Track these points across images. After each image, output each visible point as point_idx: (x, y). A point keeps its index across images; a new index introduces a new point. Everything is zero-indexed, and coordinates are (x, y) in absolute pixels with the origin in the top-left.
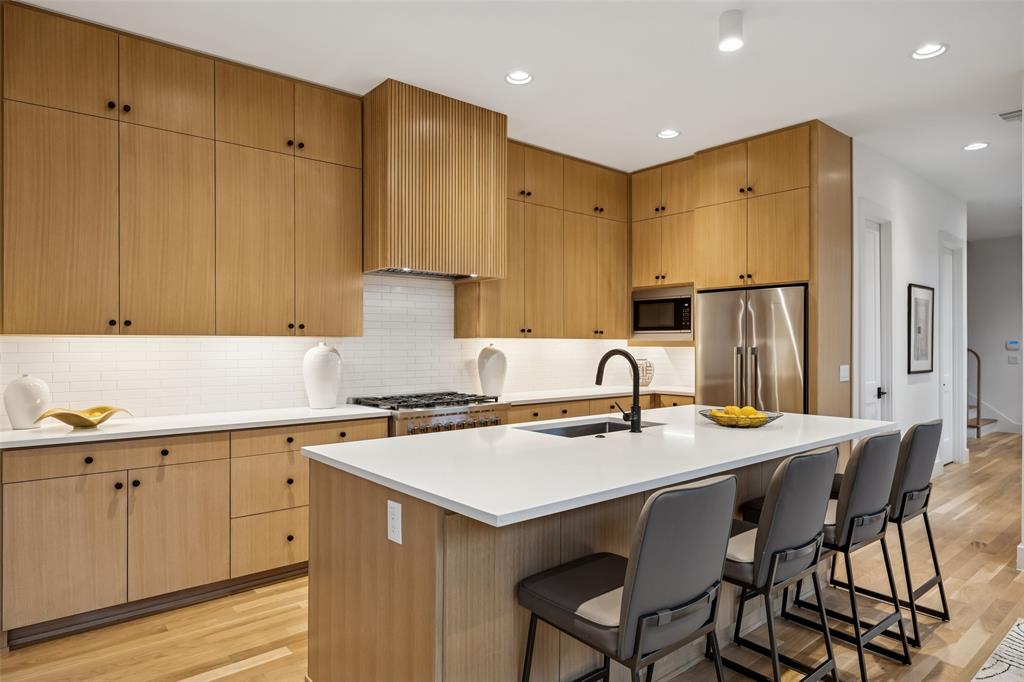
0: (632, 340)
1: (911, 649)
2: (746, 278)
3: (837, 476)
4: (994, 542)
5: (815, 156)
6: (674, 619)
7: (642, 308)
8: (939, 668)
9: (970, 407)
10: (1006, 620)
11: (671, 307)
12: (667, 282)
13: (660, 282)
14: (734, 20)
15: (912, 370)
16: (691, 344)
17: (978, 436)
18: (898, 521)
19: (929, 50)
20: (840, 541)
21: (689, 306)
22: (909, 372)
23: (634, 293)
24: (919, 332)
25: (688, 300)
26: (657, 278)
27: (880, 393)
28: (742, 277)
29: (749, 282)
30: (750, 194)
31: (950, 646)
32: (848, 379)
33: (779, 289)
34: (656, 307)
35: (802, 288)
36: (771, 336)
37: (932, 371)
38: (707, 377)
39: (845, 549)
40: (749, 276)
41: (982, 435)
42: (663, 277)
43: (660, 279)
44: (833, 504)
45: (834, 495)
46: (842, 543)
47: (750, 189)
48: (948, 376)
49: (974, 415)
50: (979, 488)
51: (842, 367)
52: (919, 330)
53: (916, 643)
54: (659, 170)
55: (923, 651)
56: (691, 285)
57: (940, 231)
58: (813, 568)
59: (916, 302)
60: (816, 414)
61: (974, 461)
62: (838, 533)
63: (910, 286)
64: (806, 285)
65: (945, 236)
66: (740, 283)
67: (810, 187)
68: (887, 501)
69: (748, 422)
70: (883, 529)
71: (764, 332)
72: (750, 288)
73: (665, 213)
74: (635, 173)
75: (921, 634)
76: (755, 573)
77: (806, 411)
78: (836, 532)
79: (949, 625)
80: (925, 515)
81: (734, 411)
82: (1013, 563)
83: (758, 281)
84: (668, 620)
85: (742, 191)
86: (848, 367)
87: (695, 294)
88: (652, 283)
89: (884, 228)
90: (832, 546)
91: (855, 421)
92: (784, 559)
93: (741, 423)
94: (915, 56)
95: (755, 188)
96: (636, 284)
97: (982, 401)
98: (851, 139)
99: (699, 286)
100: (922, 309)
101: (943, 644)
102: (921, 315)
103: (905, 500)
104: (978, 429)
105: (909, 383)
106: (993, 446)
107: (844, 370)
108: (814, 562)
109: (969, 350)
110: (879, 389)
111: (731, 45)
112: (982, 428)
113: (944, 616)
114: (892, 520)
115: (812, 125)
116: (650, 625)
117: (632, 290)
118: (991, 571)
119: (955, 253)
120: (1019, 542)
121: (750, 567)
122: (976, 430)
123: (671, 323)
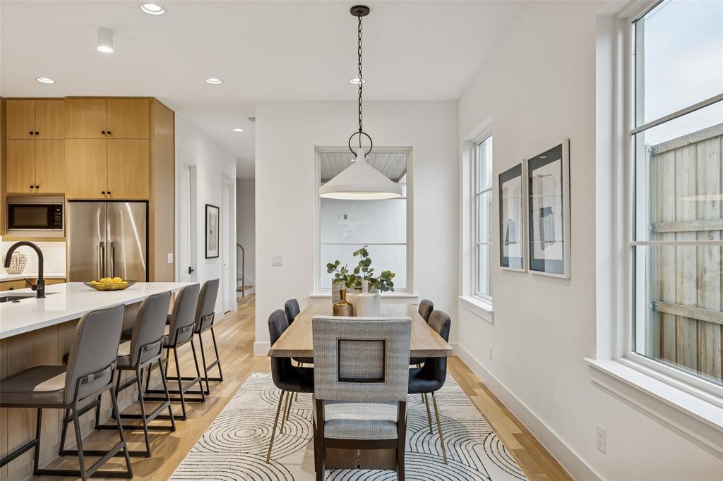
0: (7, 236)
1: (205, 396)
2: (106, 194)
3: (168, 315)
4: (245, 346)
5: (152, 121)
6: (95, 378)
7: (16, 210)
8: (218, 400)
9: (238, 280)
10: (247, 375)
11: (45, 211)
12: (40, 191)
13: (34, 190)
14: (107, 34)
15: (208, 256)
16: (63, 239)
17: (243, 296)
18: (199, 332)
19: (214, 81)
20: (171, 344)
21: (61, 211)
22: (206, 258)
23: (9, 197)
24: (211, 233)
25: (60, 207)
26: (32, 187)
27: (190, 271)
28: (103, 193)
29: (109, 197)
30: (109, 136)
31: (223, 391)
32: (172, 262)
33: (127, 203)
34: (28, 209)
35: (145, 204)
36: (120, 234)
37: (218, 257)
38: (73, 265)
39: (174, 347)
40: (109, 193)
41: (245, 295)
42: (37, 187)
43: (34, 189)
44: (168, 327)
45: (168, 323)
46: (172, 344)
47: (109, 133)
48: (226, 260)
49: (241, 284)
50: (241, 323)
51: (169, 255)
52: (211, 232)
53: (207, 393)
54: (33, 102)
55: (211, 395)
56: (63, 195)
57: (223, 174)
58: (158, 356)
59: (210, 216)
60: (154, 282)
61: (240, 309)
62: (170, 339)
63: (207, 206)
64: (147, 202)
65: (225, 177)
66: (102, 197)
67: (150, 139)
68: (194, 320)
69: (117, 287)
70: (192, 336)
71: (115, 231)
72: (109, 201)
73: (38, 137)
74: (9, 99)
75: (210, 390)
76: (131, 360)
77: (147, 281)
78: (169, 338)
79: (223, 383)
80: (212, 329)
81: (108, 281)
82: (252, 353)
83: (115, 197)
84: (92, 379)
85: (103, 133)
86: (172, 254)
87: (66, 203)
88: (27, 191)
89: (192, 169)
90: (168, 347)
91: (176, 283)
92: (146, 350)
93: (113, 287)
94: (207, 81)
95: (113, 133)
96: (10, 190)
97: (245, 276)
98: (174, 112)
99: (68, 197)
100: (213, 220)
101: (220, 391)
102: (212, 222)
103: (202, 321)
104: (243, 291)
105: (206, 264)
106: (249, 301)
107: (170, 255)
108: (160, 353)
109: (238, 245)
110: (190, 268)
111: (105, 49)
112: (245, 291)
113: (221, 380)
114: (196, 332)
115: (151, 100)
116: (83, 383)
117: (6, 195)
118: (242, 358)
119: (230, 187)
120: (254, 341)
121: (128, 358)
122: (242, 293)
123: (45, 223)
